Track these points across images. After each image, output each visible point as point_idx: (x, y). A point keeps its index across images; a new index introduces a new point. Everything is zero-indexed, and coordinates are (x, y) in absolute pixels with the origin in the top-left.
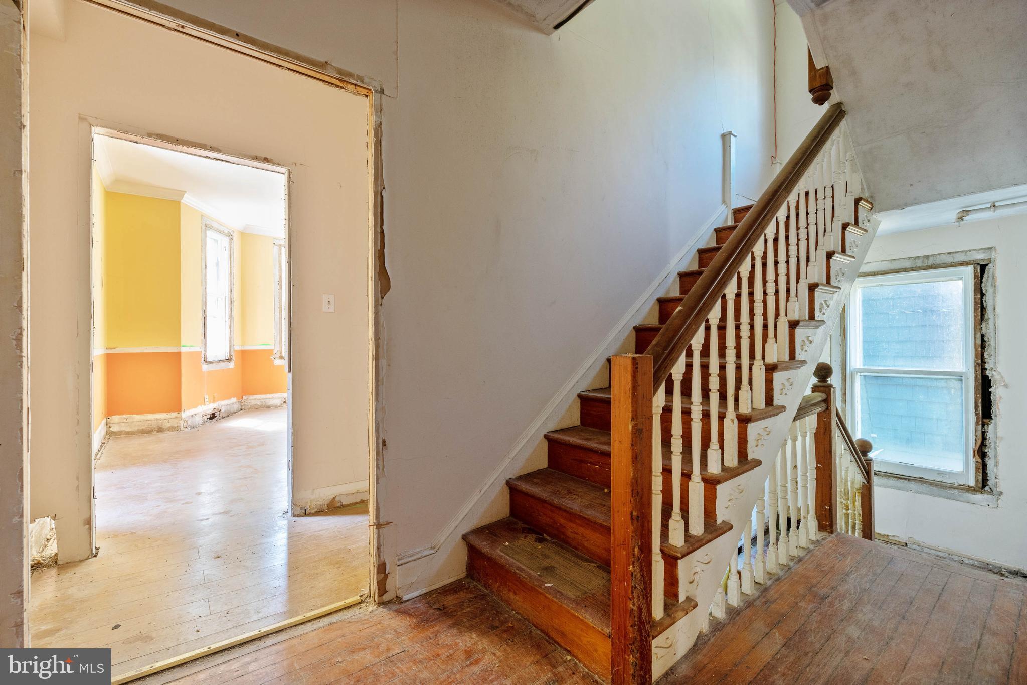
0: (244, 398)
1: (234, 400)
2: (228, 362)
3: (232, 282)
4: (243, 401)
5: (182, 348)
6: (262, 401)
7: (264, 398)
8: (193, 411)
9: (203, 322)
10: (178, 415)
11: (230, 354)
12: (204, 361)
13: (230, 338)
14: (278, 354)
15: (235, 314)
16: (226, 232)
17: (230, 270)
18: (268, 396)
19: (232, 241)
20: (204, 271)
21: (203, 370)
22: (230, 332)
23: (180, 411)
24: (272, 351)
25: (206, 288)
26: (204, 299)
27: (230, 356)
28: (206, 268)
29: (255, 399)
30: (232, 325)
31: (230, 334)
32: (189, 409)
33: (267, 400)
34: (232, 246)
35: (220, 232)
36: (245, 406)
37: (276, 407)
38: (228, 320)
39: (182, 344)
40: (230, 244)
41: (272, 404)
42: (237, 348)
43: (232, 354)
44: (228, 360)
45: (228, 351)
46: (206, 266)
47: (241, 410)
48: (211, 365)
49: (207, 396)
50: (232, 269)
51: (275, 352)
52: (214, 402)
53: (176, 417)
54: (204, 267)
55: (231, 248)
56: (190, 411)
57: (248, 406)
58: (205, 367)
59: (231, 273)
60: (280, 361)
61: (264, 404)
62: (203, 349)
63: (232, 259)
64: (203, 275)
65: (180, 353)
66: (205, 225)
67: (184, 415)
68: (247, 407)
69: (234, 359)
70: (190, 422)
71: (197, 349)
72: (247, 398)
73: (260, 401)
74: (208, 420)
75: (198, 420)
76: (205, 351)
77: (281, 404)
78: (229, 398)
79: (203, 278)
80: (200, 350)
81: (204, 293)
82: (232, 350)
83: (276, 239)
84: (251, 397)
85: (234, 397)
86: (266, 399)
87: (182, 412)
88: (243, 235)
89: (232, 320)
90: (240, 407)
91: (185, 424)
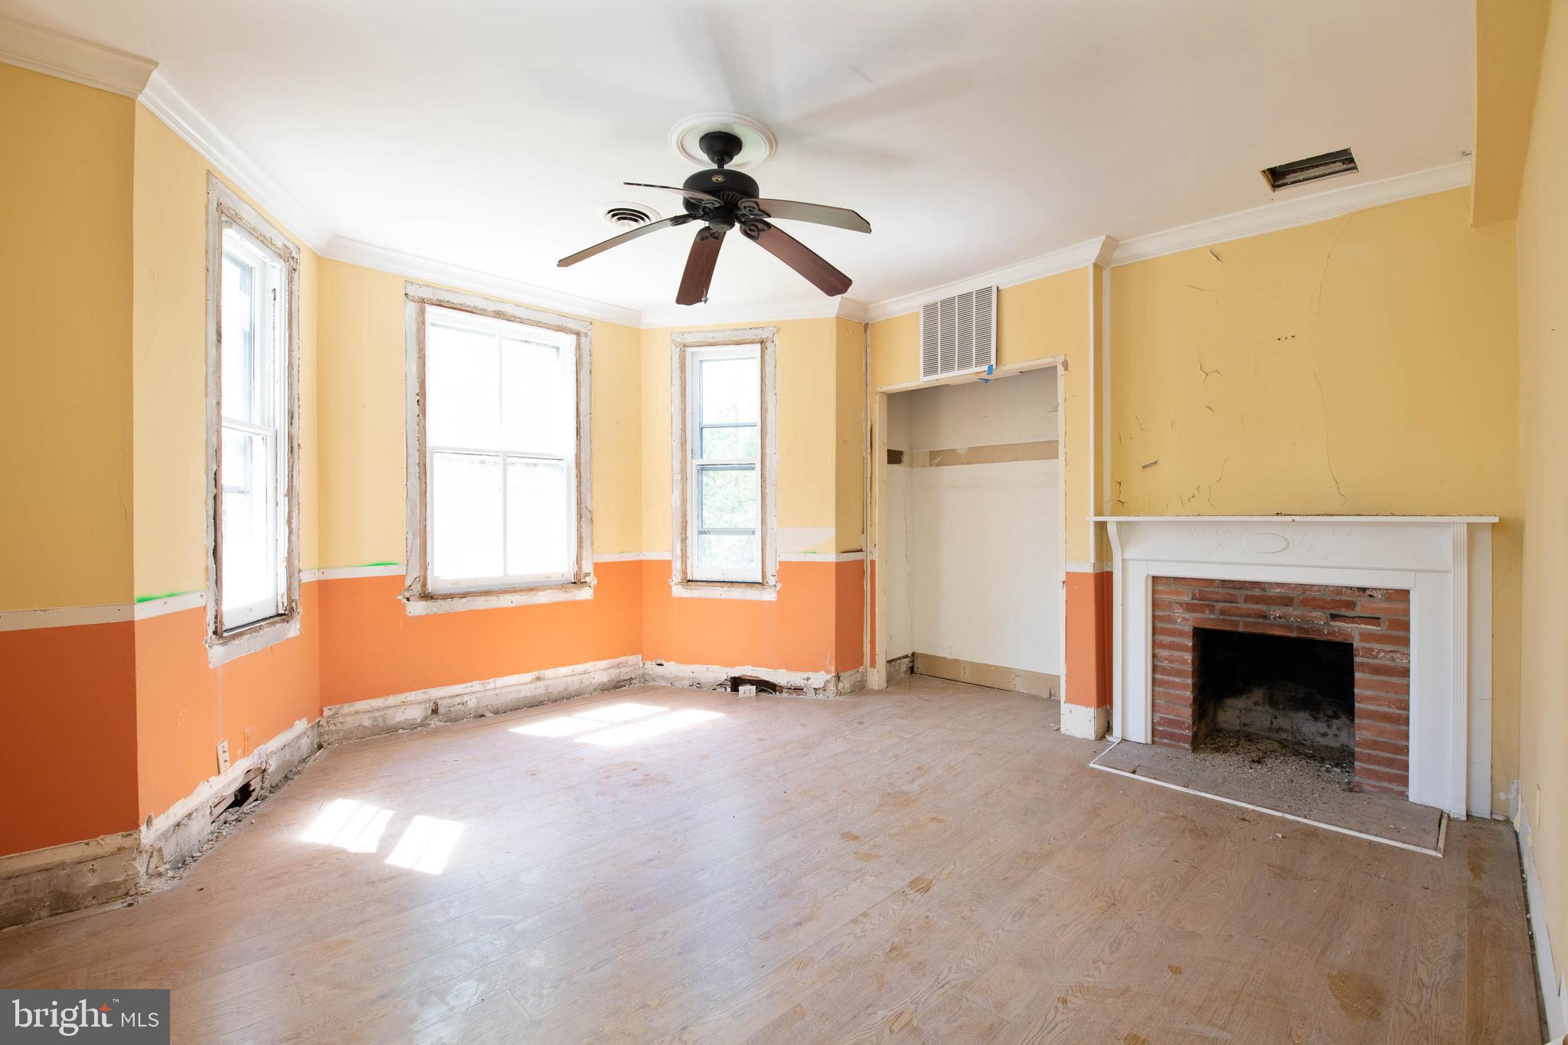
0: (327, 712)
1: (301, 725)
2: (283, 621)
3: (295, 393)
4: (323, 722)
5: (137, 608)
6: (378, 714)
7: (383, 705)
8: (178, 811)
9: (211, 513)
10: (127, 842)
11: (289, 596)
12: (215, 633)
13: (290, 551)
14: (417, 588)
15: (303, 483)
16: (280, 245)
17: (290, 356)
18: (392, 700)
19: (296, 276)
20: (213, 352)
21: (211, 666)
22: (291, 532)
23: (135, 826)
24: (402, 578)
25: (219, 404)
26: (214, 439)
27: (290, 600)
28: (219, 341)
29: (360, 712)
30: (295, 515)
31: (290, 540)
32: (163, 808)
33: (390, 711)
34: (295, 287)
35: (264, 241)
36: (327, 733)
37: (412, 726)
38: (283, 502)
39: (137, 594)
40: (290, 281)
41: (402, 719)
42: (307, 577)
43: (296, 596)
44: (284, 616)
45: (283, 588)
46: (219, 334)
47: (320, 747)
48: (236, 642)
49: (225, 744)
50: (295, 354)
51: (408, 582)
52: (246, 753)
53: (120, 849)
54: (213, 336)
55: (291, 293)
56: (171, 811)
57: (337, 732)
58: (218, 654)
59: (290, 365)
60: (422, 604)
61: (381, 724)
62: (212, 598)
63: (295, 327)
64: (211, 362)
65: (133, 622)
66: (219, 204)
67: (147, 836)
68: (335, 736)
69: (300, 610)
70: (170, 850)
71: (194, 601)
72: (334, 711)
73: (370, 715)
74: (230, 816)
75: (201, 827)
76: (218, 601)
77: (426, 718)
78: (289, 725)
79: (211, 370)
80: (200, 603)
81: (215, 419)
82: (295, 585)
83: (412, 283)
84: (347, 709)
85: (299, 718)
86: (388, 708)
87: (143, 828)
88: (322, 261)
89: (295, 500)
90: (316, 740)
91: (152, 866)
